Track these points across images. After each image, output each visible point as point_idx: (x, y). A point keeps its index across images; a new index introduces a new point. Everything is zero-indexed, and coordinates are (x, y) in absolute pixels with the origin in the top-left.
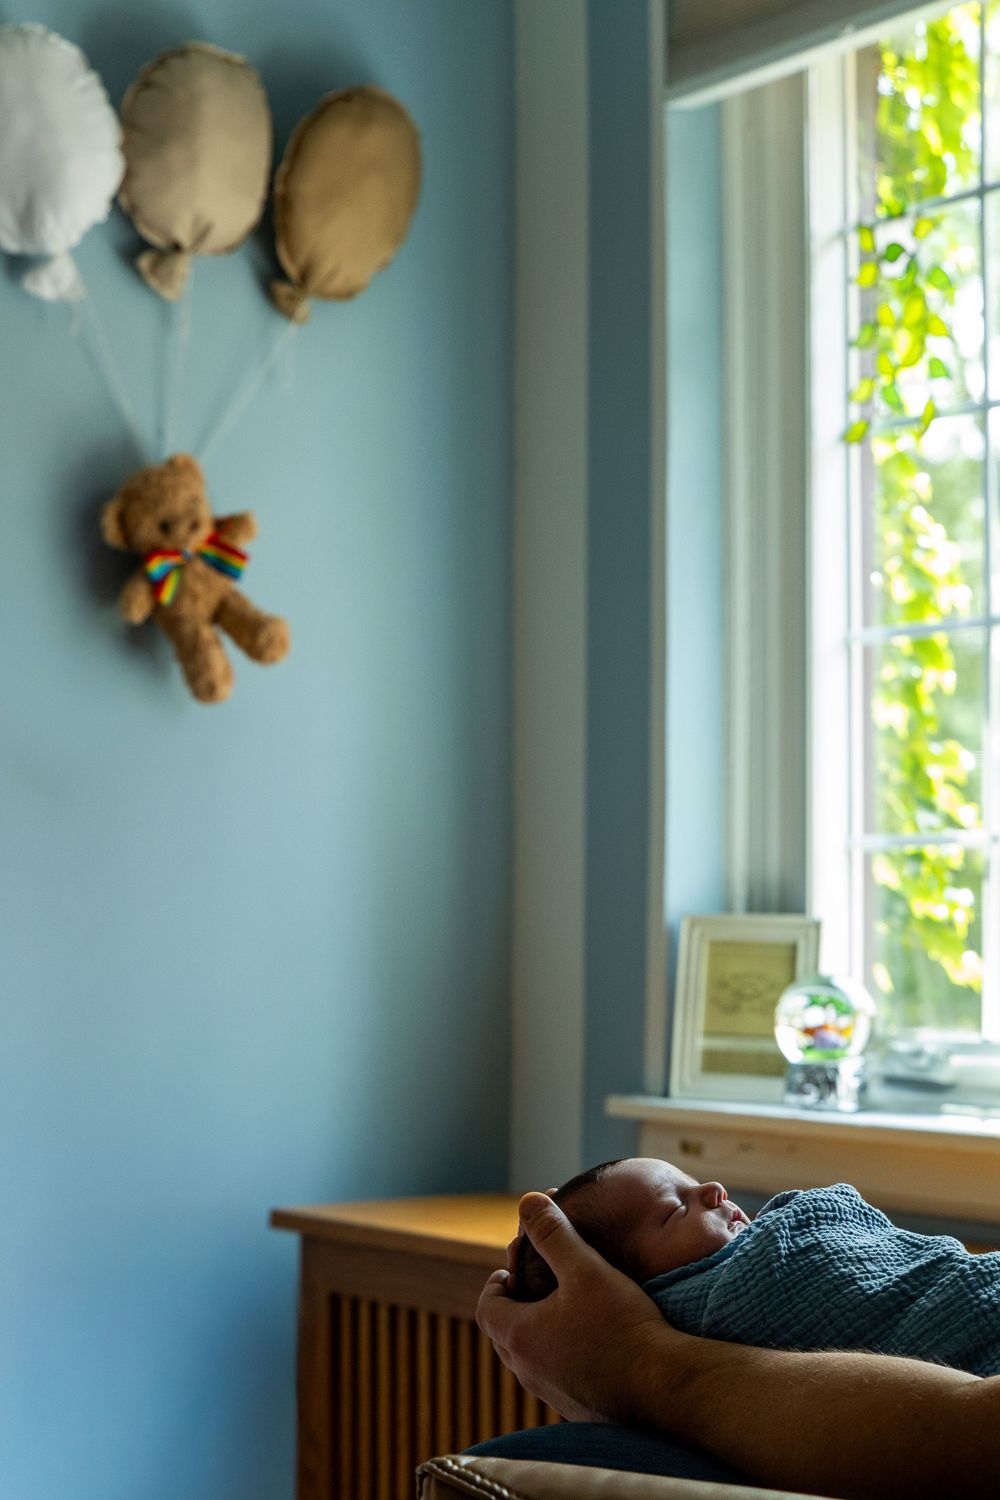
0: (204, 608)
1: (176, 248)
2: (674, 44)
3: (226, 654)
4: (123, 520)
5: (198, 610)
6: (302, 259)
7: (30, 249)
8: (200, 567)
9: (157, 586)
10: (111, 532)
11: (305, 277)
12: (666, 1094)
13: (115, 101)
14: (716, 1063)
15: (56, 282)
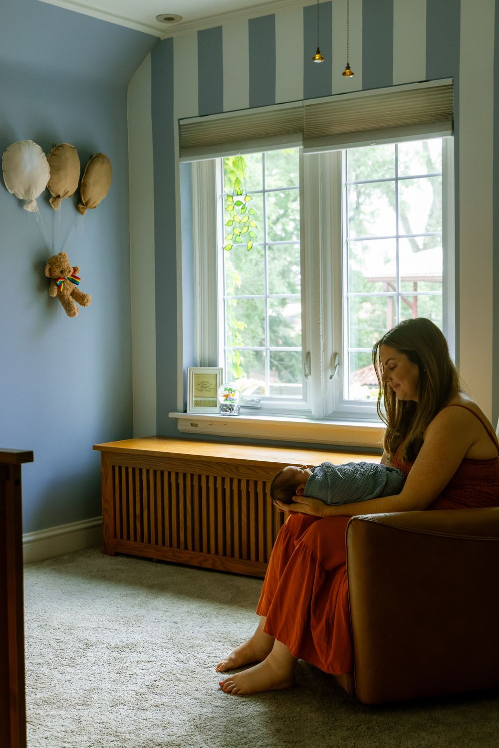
0: (69, 293)
1: (59, 196)
2: (181, 148)
3: (76, 305)
4: (50, 270)
5: (68, 293)
6: (87, 200)
7: (26, 199)
8: (68, 281)
9: (59, 287)
10: (47, 274)
11: (87, 204)
12: (185, 411)
13: (49, 161)
14: (197, 404)
15: (32, 207)
